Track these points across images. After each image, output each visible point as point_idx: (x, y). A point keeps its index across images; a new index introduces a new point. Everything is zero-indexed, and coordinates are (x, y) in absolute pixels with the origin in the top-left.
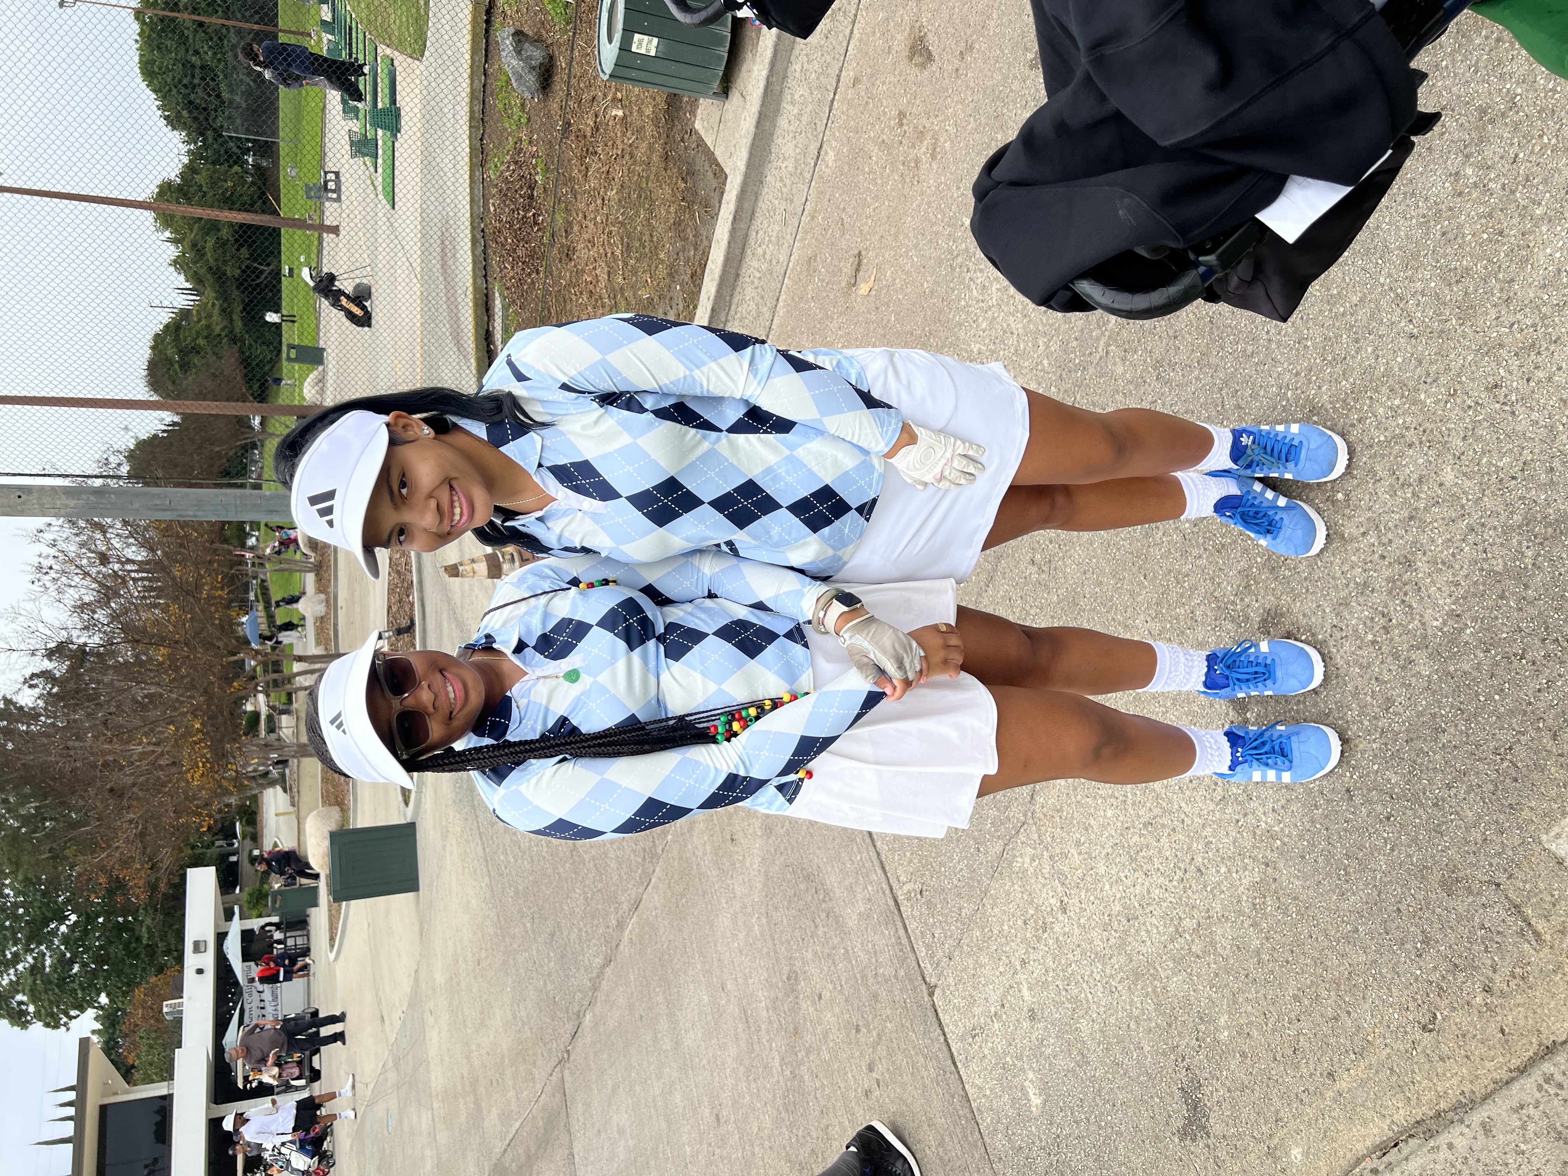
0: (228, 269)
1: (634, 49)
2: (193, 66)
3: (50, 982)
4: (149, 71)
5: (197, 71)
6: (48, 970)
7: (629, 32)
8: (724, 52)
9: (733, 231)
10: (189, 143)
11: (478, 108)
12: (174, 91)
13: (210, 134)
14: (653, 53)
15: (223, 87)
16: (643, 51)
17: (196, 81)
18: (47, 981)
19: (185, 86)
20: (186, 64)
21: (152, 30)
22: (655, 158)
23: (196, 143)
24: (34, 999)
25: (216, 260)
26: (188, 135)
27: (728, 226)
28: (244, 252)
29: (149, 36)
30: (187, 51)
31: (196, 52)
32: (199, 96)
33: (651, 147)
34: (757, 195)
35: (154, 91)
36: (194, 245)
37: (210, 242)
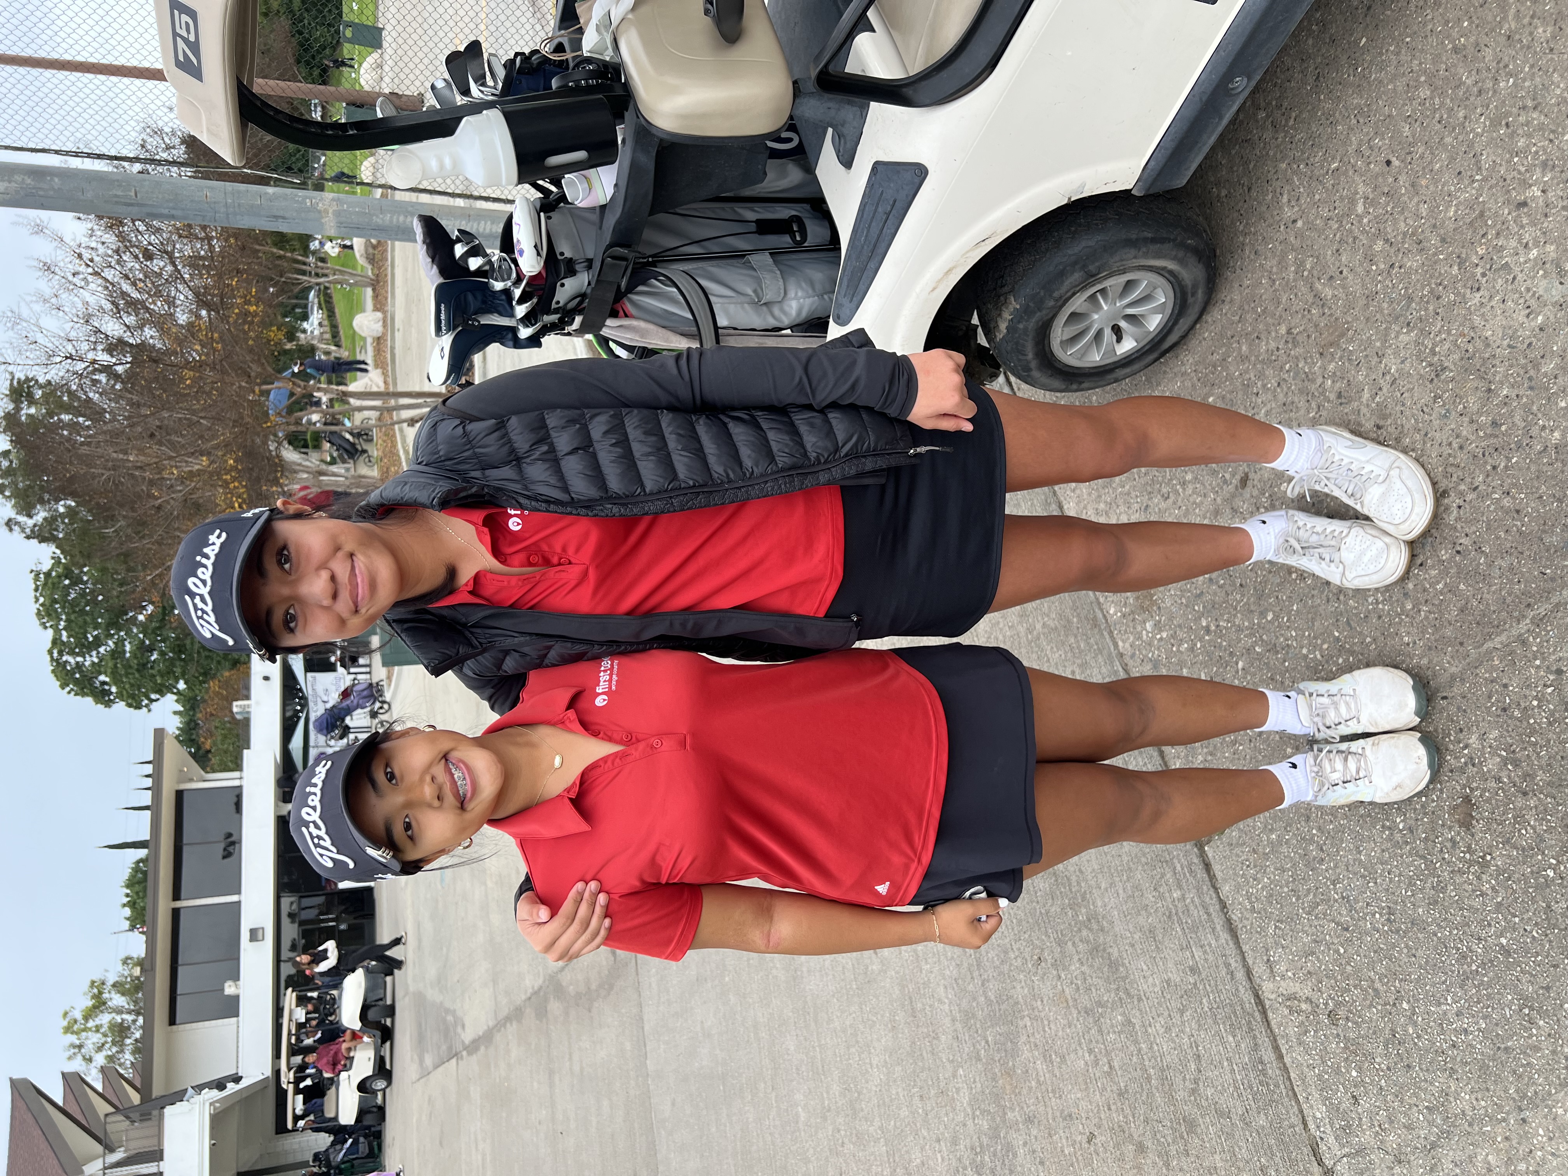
3: (130, 667)
6: (128, 655)
18: (127, 666)
24: (116, 681)
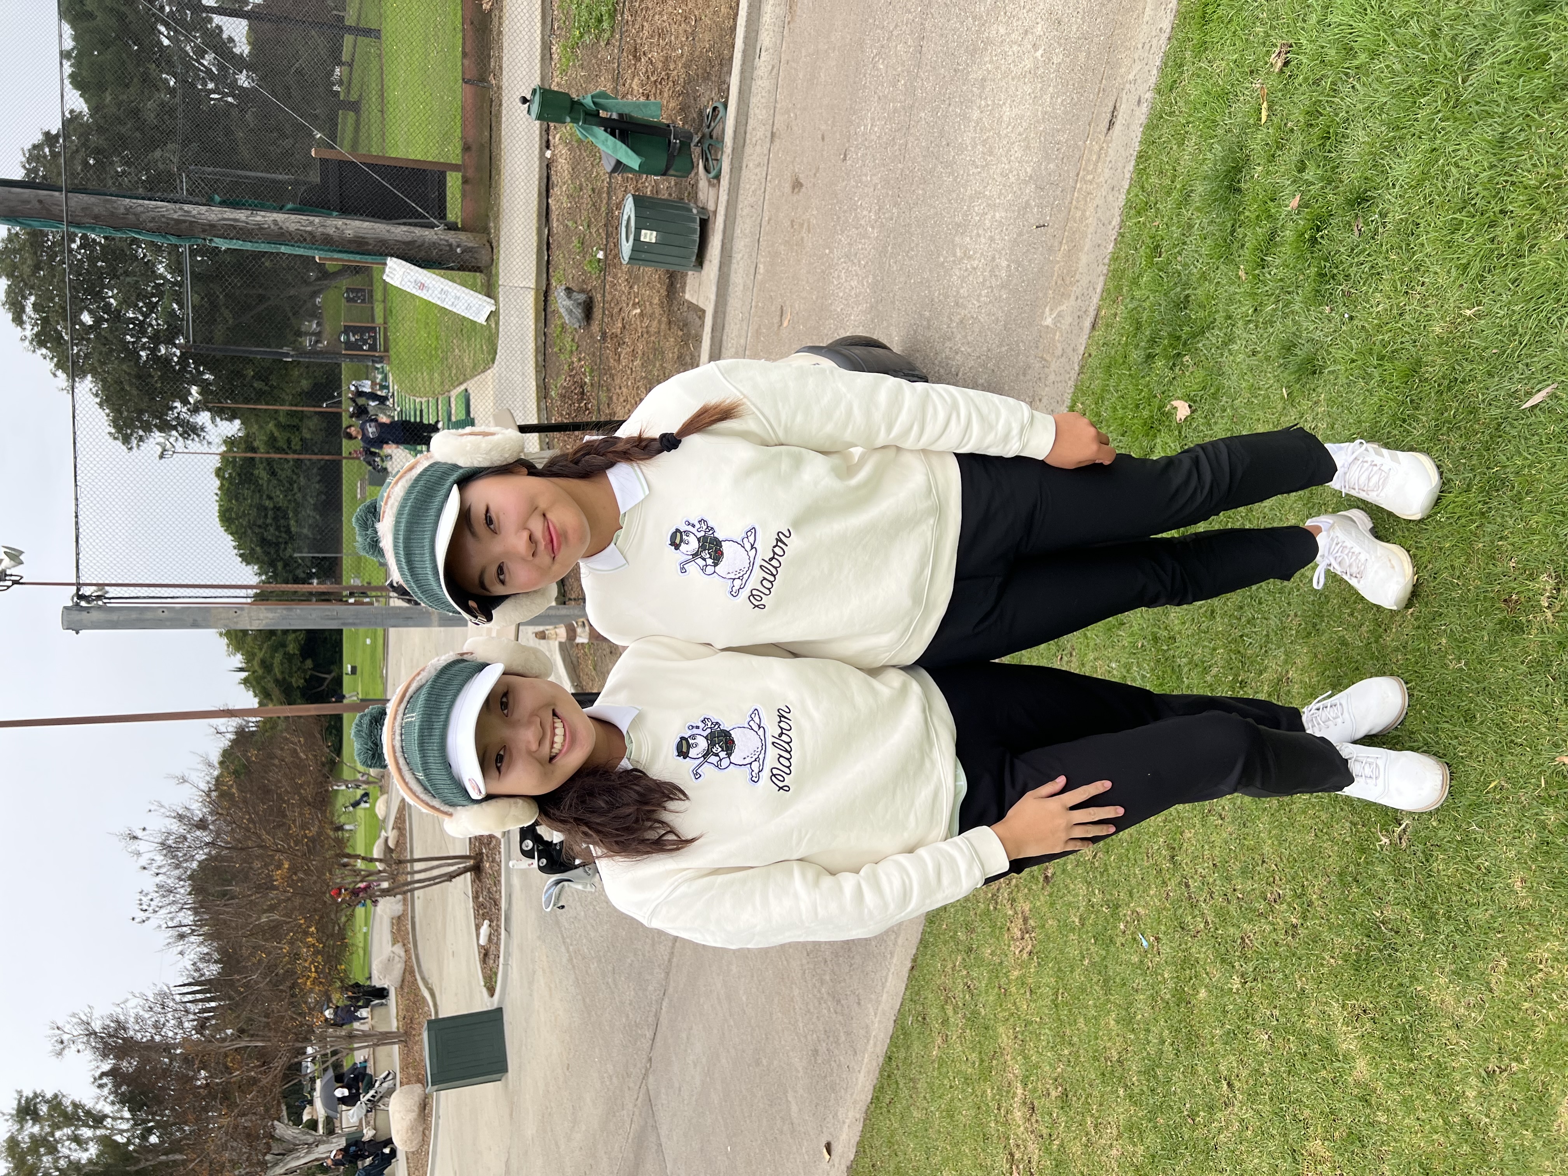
0: (293, 680)
1: (642, 239)
2: (266, 509)
4: (228, 518)
5: (270, 513)
7: (638, 230)
8: (697, 237)
9: (713, 338)
10: (260, 574)
11: (540, 359)
12: (249, 531)
13: (280, 565)
14: (654, 241)
15: (292, 522)
16: (647, 240)
17: (269, 521)
19: (260, 527)
20: (262, 508)
21: (230, 483)
22: (663, 326)
23: (266, 574)
25: (283, 673)
26: (260, 568)
27: (709, 335)
28: (309, 663)
29: (228, 489)
30: (261, 496)
31: (270, 498)
32: (271, 534)
33: (660, 322)
34: (724, 313)
35: (231, 534)
36: (263, 662)
37: (278, 657)
